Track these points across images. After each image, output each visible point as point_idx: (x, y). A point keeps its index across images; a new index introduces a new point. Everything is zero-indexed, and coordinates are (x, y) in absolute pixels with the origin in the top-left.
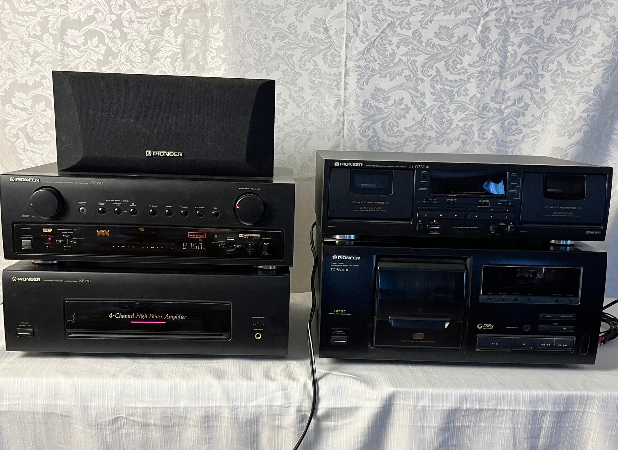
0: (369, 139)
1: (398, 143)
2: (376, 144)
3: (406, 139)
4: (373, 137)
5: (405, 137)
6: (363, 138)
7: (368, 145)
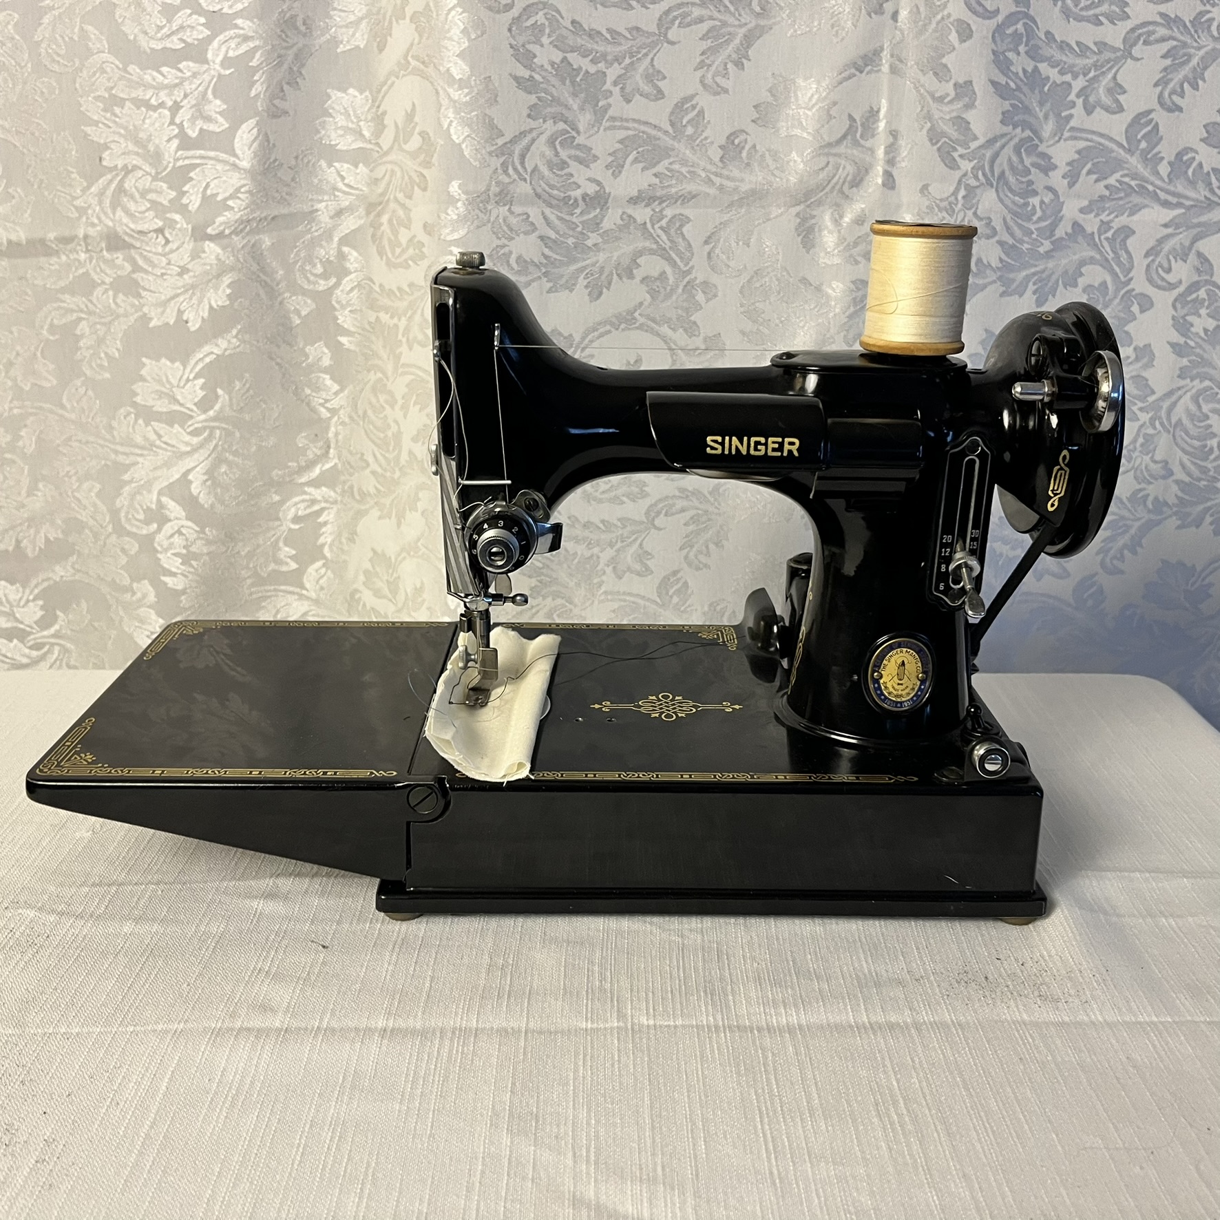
0: (999, 29)
1: (1102, 46)
2: (1022, 49)
3: (1133, 30)
4: (1012, 18)
5: (1129, 24)
6: (975, 23)
7: (994, 52)
